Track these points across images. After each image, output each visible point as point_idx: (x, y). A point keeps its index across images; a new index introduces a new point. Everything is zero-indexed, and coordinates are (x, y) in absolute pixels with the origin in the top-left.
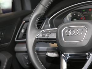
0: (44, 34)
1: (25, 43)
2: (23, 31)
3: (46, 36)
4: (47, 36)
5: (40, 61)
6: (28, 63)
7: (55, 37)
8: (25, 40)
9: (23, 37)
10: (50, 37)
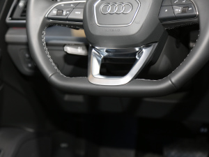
0: (60, 9)
1: (25, 26)
2: (21, 4)
3: (64, 13)
4: (66, 15)
5: (51, 60)
6: (30, 65)
7: (81, 17)
8: (24, 21)
9: (22, 16)
10: (71, 16)
